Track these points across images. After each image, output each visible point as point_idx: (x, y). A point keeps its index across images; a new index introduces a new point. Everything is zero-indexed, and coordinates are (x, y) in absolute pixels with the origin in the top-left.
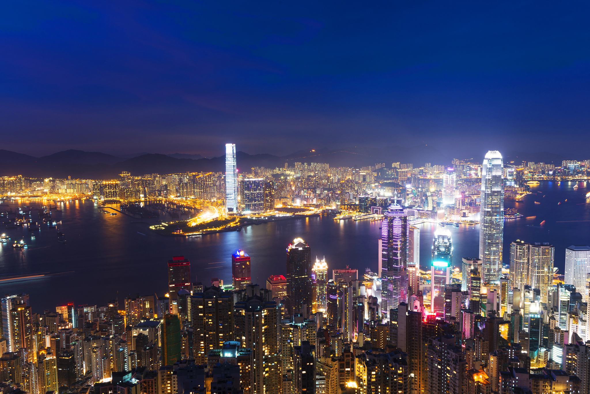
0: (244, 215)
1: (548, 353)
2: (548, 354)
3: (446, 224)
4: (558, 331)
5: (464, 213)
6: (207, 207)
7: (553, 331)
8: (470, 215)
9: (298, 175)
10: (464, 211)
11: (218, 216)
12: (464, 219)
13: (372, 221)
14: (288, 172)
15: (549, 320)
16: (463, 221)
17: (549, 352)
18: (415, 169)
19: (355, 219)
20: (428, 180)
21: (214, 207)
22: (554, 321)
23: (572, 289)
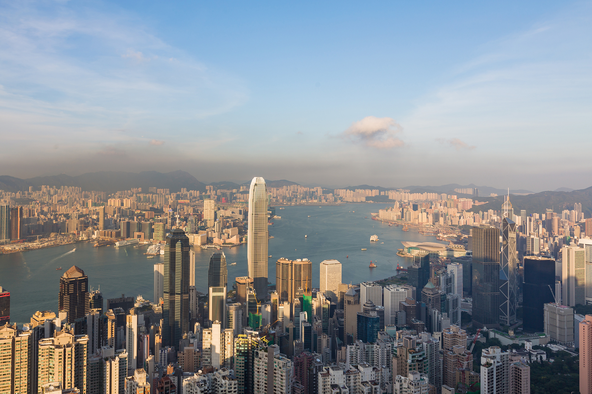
15: (316, 328)
18: (172, 194)
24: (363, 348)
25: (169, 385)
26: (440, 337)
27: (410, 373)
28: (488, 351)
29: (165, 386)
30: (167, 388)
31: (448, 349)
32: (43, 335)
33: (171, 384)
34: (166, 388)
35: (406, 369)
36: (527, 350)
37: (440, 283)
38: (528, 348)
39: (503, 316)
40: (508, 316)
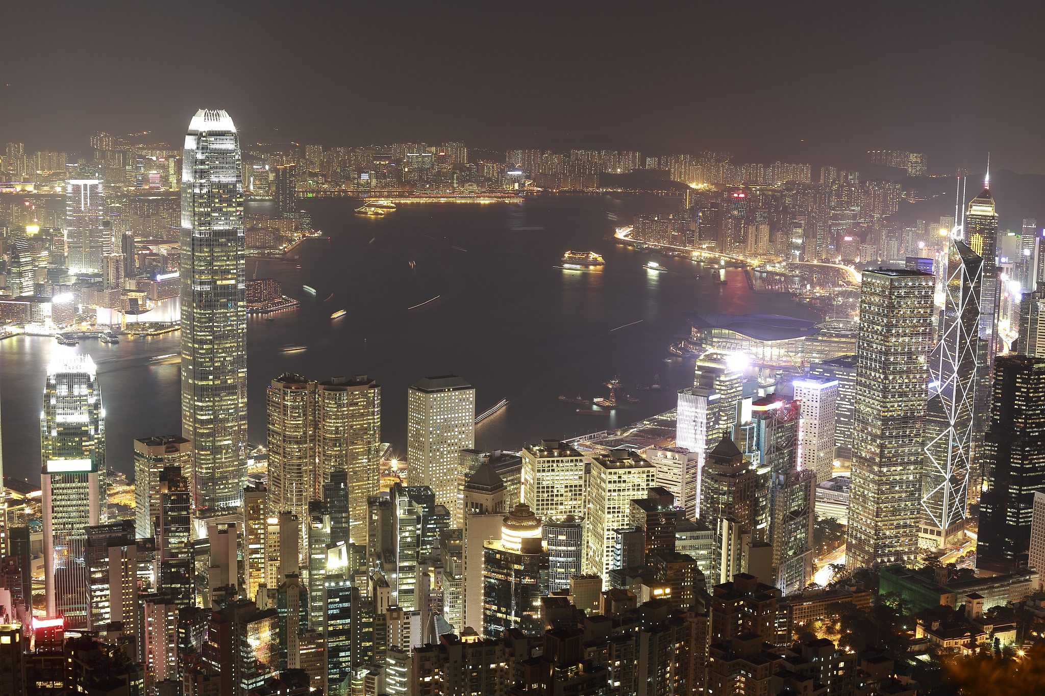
1: (374, 679)
2: (373, 684)
3: (80, 338)
4: (395, 615)
5: (134, 301)
7: (384, 619)
8: (149, 304)
10: (133, 295)
12: (131, 319)
15: (375, 589)
16: (130, 326)
17: (376, 678)
20: (22, 198)
22: (385, 590)
23: (427, 496)
36: (971, 620)
37: (758, 439)
38: (974, 615)
39: (929, 528)
40: (944, 526)
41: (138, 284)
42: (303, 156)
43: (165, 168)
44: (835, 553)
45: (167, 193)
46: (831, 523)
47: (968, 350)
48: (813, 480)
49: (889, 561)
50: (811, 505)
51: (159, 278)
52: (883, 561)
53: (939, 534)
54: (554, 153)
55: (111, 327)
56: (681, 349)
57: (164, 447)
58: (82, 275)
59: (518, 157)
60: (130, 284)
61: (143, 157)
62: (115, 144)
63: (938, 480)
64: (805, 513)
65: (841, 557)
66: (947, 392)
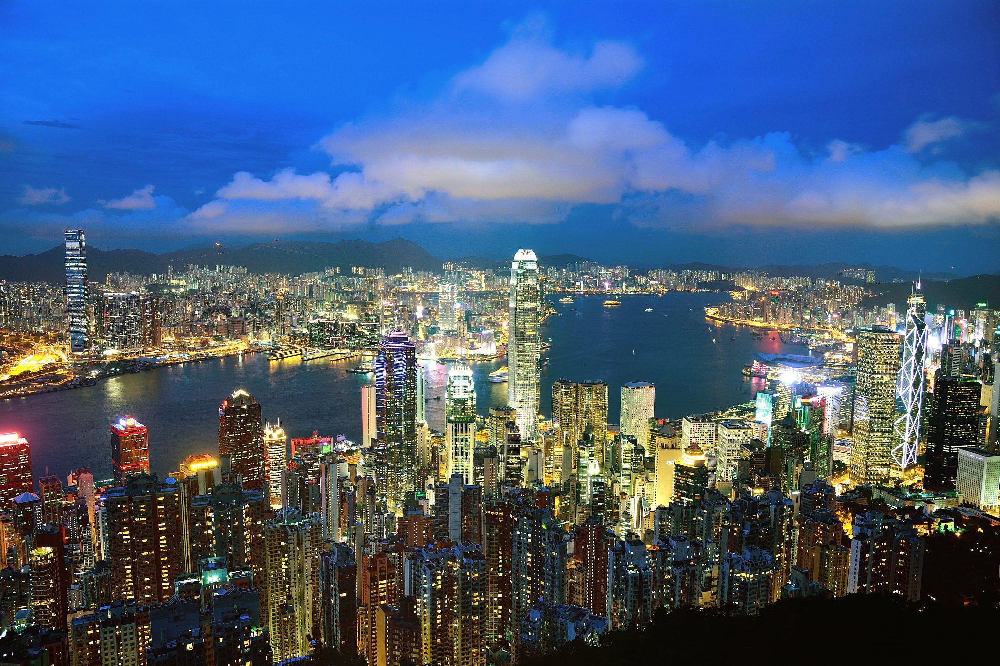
0: (106, 357)
3: (447, 361)
4: (624, 497)
5: (472, 344)
6: (28, 346)
7: (618, 498)
8: (478, 345)
9: (195, 287)
10: (472, 341)
11: (53, 361)
12: (471, 352)
13: (333, 361)
14: (175, 282)
15: (612, 483)
16: (471, 355)
18: (389, 277)
19: (305, 358)
20: (413, 294)
21: (41, 345)
22: (617, 484)
23: (633, 440)
24: (679, 514)
25: (385, 565)
26: (797, 498)
27: (746, 549)
28: (865, 517)
29: (379, 566)
30: (382, 569)
31: (808, 515)
32: (196, 490)
33: (388, 563)
34: (380, 568)
35: (741, 543)
36: (927, 515)
37: (804, 417)
38: (929, 512)
39: (895, 467)
40: (904, 465)
41: (473, 336)
42: (547, 273)
43: (480, 279)
44: (842, 478)
45: (480, 291)
46: (839, 462)
47: (918, 373)
48: (832, 439)
49: (874, 483)
50: (832, 452)
51: (484, 332)
52: (870, 483)
53: (901, 470)
54: (674, 272)
55: (461, 356)
56: (749, 371)
57: (503, 412)
58: (447, 330)
59: (655, 274)
60: (470, 335)
61: (470, 274)
62: (455, 267)
63: (901, 441)
64: (828, 456)
65: (846, 480)
66: (906, 395)
